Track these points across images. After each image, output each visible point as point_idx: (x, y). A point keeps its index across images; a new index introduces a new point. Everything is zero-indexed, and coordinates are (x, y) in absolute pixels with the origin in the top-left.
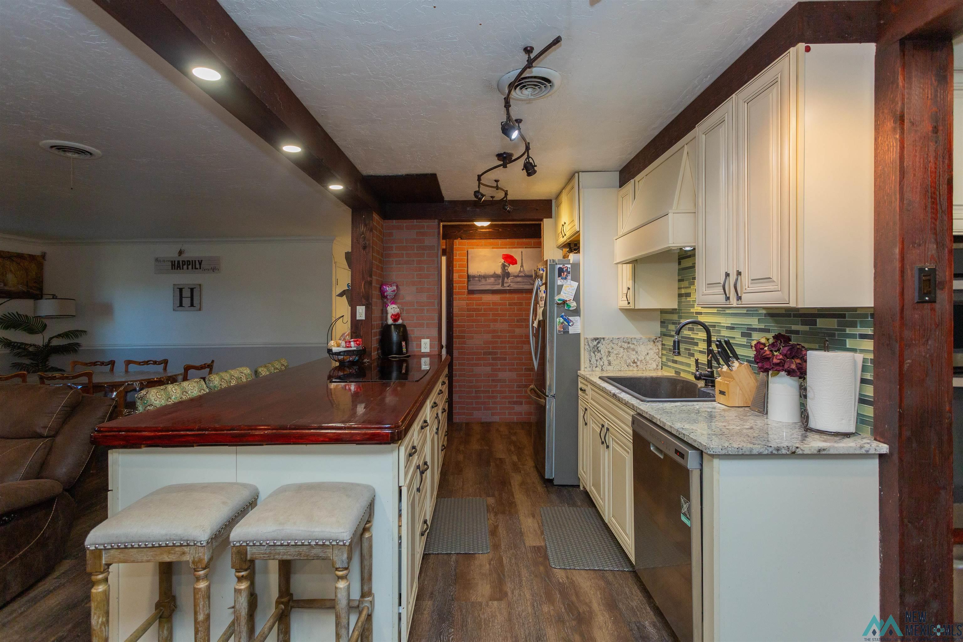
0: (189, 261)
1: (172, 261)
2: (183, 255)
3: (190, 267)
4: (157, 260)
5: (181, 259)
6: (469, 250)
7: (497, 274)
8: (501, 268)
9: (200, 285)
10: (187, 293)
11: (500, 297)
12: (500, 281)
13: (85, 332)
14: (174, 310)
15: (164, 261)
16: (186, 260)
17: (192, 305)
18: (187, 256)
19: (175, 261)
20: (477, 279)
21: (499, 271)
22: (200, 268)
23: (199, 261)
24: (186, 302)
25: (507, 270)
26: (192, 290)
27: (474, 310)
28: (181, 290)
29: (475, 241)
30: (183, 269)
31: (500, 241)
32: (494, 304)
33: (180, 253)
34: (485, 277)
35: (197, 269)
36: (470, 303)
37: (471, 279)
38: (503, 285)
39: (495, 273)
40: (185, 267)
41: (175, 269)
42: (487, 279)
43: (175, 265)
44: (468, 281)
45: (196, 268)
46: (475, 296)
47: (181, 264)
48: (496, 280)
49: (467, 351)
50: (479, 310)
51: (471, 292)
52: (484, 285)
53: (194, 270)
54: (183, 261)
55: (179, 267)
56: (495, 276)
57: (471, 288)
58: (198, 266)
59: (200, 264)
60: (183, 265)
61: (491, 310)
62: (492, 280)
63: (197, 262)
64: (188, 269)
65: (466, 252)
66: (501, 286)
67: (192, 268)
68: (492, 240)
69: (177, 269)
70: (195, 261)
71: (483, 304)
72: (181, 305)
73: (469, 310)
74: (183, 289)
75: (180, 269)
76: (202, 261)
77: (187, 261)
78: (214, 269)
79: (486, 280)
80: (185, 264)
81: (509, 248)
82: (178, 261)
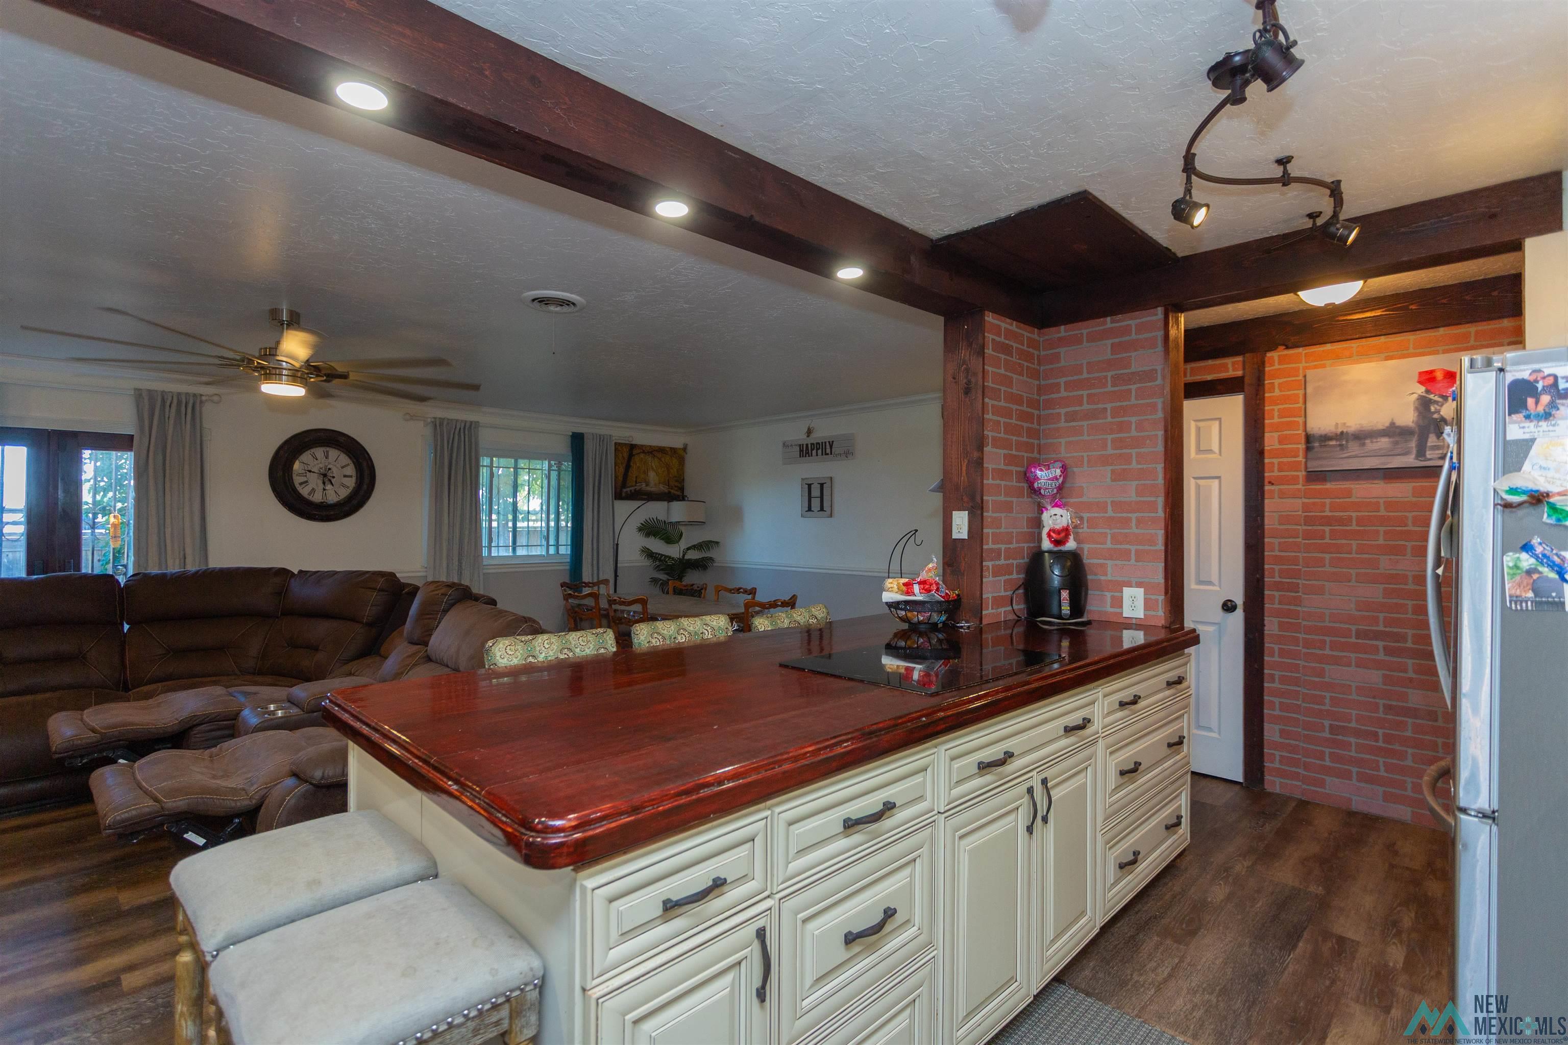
0: (819, 443)
1: (800, 445)
2: (813, 435)
3: (820, 452)
4: (784, 445)
5: (810, 441)
6: (1309, 373)
7: (1399, 427)
8: (1416, 409)
9: (831, 478)
10: (816, 492)
11: (1414, 488)
12: (1413, 444)
13: (717, 543)
14: (802, 516)
15: (792, 446)
16: (815, 442)
17: (822, 509)
18: (817, 436)
19: (803, 445)
20: (1333, 443)
21: (1408, 417)
22: (831, 454)
23: (829, 443)
24: (816, 503)
25: (1438, 412)
26: (822, 485)
27: (1328, 521)
28: (810, 486)
29: (1328, 347)
30: (812, 455)
31: (1411, 337)
32: (1391, 505)
33: (809, 432)
34: (1361, 437)
35: (828, 454)
36: (1314, 504)
37: (1317, 444)
38: (1421, 453)
39: (1393, 424)
40: (814, 452)
41: (803, 456)
42: (1368, 441)
43: (803, 451)
44: (1308, 449)
45: (827, 454)
46: (1328, 486)
47: (810, 449)
48: (1396, 443)
49: (1304, 623)
50: (1341, 521)
51: (1315, 476)
52: (1356, 456)
53: (824, 456)
54: (812, 444)
55: (807, 453)
56: (1395, 432)
57: (1314, 465)
58: (828, 451)
59: (831, 447)
60: (812, 450)
61: (1383, 521)
62: (1384, 442)
63: (827, 444)
64: (817, 455)
65: (1301, 378)
66: (1417, 457)
67: (823, 454)
68: (1383, 339)
69: (806, 456)
70: (825, 443)
71: (1357, 506)
72: (810, 509)
73: (1308, 521)
74: (812, 486)
75: (809, 456)
76: (833, 442)
77: (817, 444)
78: (848, 454)
79: (1364, 444)
80: (814, 449)
81: (1445, 352)
82: (807, 445)
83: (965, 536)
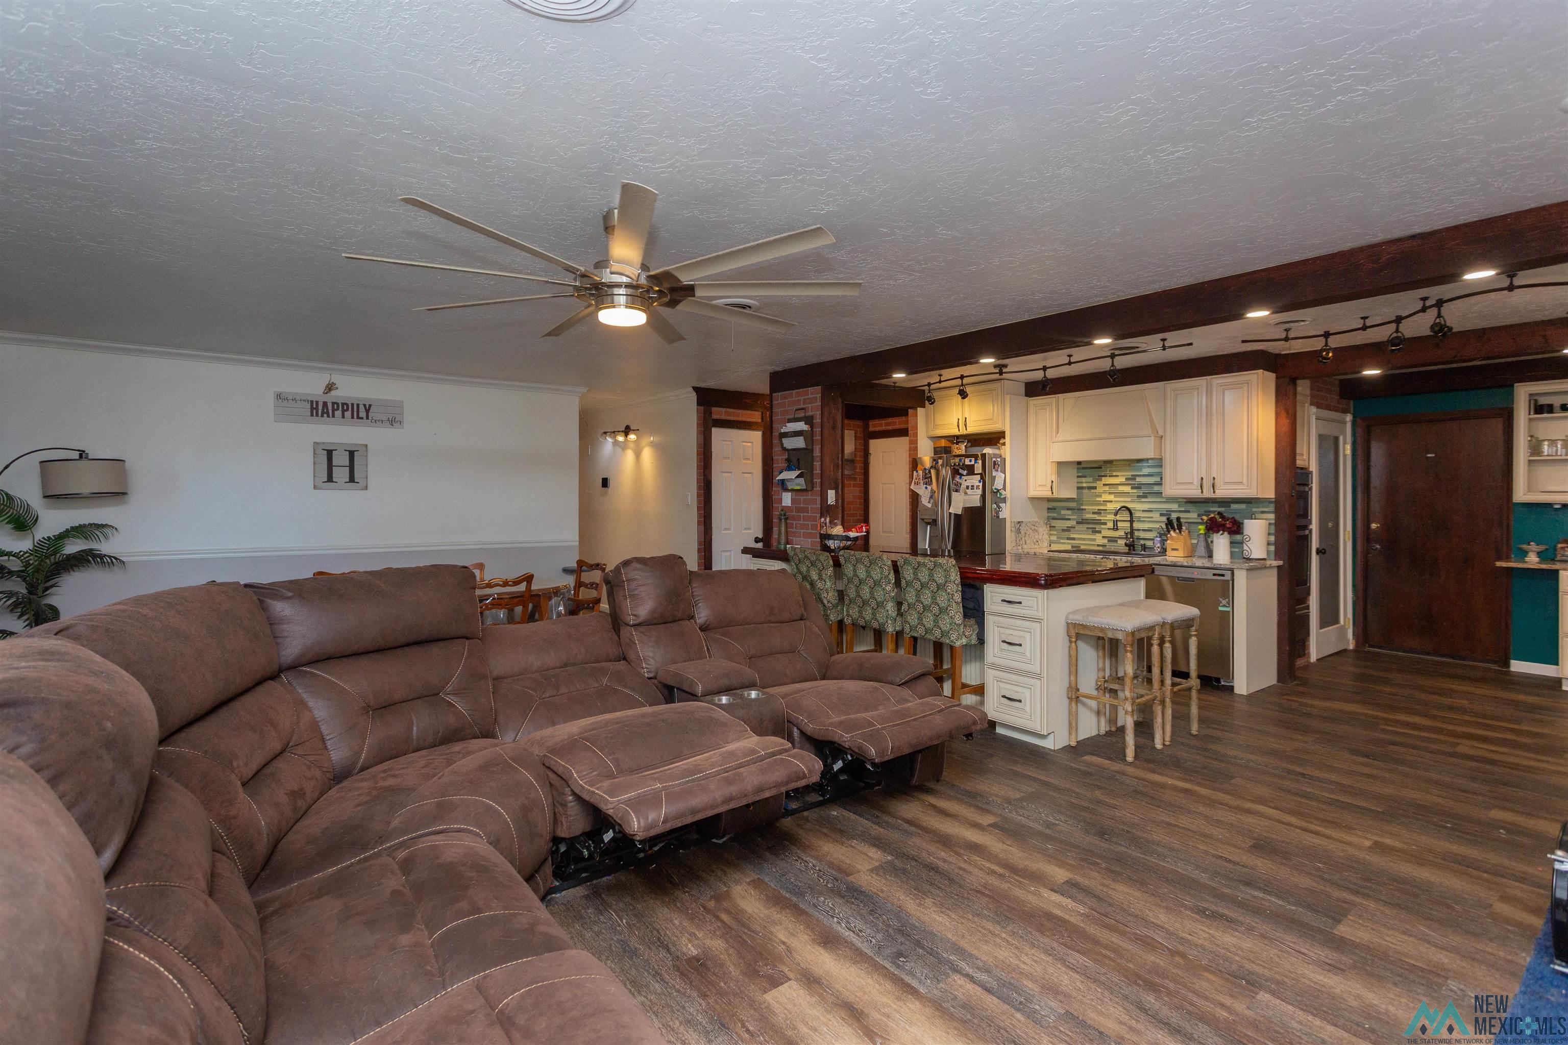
0: (346, 404)
1: (312, 402)
2: (333, 393)
3: (348, 414)
4: (279, 396)
5: (329, 399)
9: (367, 446)
10: (340, 459)
14: (315, 487)
15: (294, 400)
16: (340, 402)
17: (352, 479)
18: (341, 395)
19: (317, 402)
22: (367, 418)
23: (365, 405)
24: (341, 474)
26: (352, 454)
28: (330, 453)
30: (333, 416)
33: (330, 387)
35: (362, 418)
40: (338, 413)
41: (317, 415)
43: (317, 409)
45: (358, 417)
47: (330, 408)
53: (355, 420)
54: (333, 403)
55: (325, 412)
58: (363, 414)
59: (367, 411)
60: (334, 410)
63: (362, 408)
64: (343, 417)
67: (353, 417)
69: (322, 416)
70: (358, 405)
72: (330, 479)
74: (334, 452)
75: (328, 416)
76: (370, 406)
77: (343, 404)
78: (392, 422)
80: (338, 409)
82: (325, 404)
83: (834, 503)
